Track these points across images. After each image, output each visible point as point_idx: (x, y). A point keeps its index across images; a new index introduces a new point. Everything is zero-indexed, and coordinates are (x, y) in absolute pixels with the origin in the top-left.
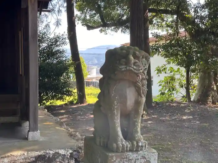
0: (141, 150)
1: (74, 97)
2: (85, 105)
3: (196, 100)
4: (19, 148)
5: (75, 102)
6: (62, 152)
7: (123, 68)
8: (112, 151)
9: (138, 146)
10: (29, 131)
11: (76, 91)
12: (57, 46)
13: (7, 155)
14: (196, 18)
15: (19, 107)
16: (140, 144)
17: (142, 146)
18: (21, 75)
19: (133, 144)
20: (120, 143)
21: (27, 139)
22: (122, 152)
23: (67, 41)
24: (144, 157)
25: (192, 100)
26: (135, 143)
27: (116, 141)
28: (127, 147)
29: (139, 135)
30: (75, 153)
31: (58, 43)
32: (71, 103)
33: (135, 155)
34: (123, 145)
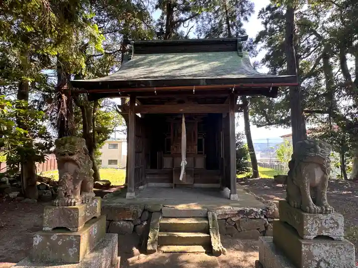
0: (330, 213)
1: (251, 173)
2: (258, 178)
3: (352, 178)
4: (228, 204)
5: (251, 177)
6: (255, 210)
7: (313, 154)
8: (306, 212)
9: (326, 210)
10: (230, 194)
11: (251, 169)
12: (239, 139)
13: (220, 207)
14: (347, 115)
15: (220, 178)
16: (329, 209)
17: (330, 211)
18: (222, 158)
19: (322, 208)
20: (312, 207)
21: (229, 199)
22: (314, 213)
23: (245, 136)
24: (332, 219)
25: (348, 178)
26: (324, 208)
27: (309, 205)
28: (318, 210)
29: (326, 202)
30: (264, 211)
31: (239, 137)
32: (248, 177)
33: (325, 217)
34: (315, 208)
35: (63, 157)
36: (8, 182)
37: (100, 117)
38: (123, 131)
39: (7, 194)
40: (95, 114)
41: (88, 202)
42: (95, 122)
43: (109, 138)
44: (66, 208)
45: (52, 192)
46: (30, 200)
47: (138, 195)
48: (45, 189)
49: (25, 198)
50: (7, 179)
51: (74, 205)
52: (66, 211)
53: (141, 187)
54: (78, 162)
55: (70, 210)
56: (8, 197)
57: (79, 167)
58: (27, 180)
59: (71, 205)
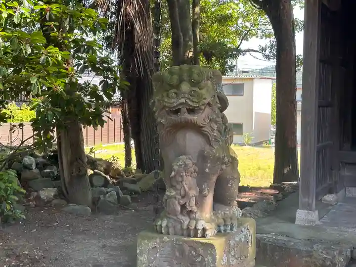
35: (174, 117)
36: (34, 167)
37: (207, 17)
38: (263, 50)
39: (37, 191)
40: (197, 9)
41: (231, 229)
42: (198, 31)
43: (231, 68)
44: (185, 242)
45: (117, 193)
46: (77, 207)
47: (326, 218)
48: (103, 186)
49: (68, 202)
50: (33, 159)
51: (204, 236)
52: (187, 248)
53: (329, 198)
54: (207, 129)
55: (194, 246)
56: (38, 198)
57: (209, 142)
58: (71, 164)
59: (196, 236)
